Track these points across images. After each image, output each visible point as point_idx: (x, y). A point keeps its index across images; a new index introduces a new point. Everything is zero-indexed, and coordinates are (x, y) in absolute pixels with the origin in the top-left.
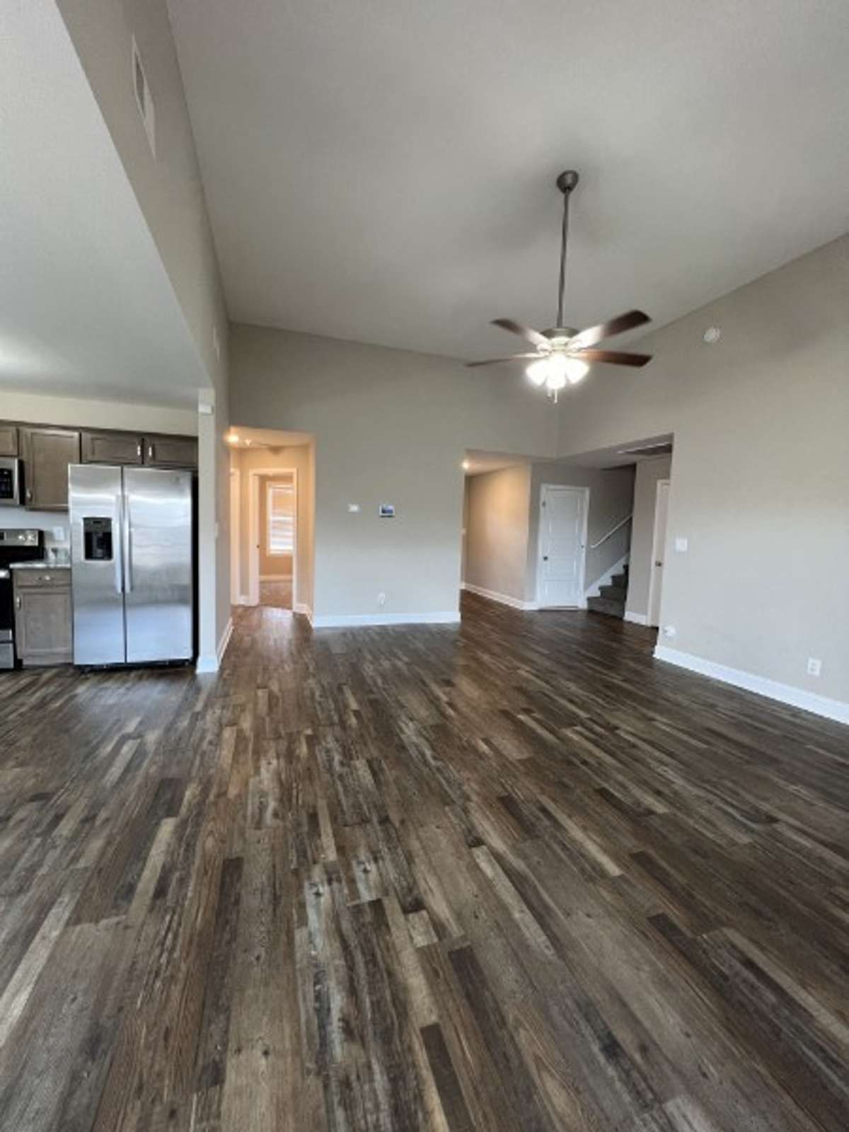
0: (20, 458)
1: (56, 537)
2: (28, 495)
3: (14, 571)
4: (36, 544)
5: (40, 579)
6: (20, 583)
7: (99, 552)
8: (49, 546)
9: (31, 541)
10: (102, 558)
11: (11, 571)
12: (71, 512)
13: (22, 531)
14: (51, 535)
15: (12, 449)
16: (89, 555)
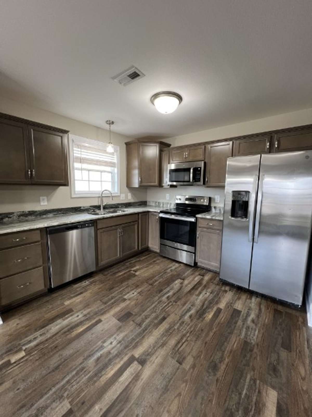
0: (205, 161)
1: (216, 201)
2: (206, 180)
3: (197, 218)
4: (208, 204)
5: (208, 224)
6: (199, 225)
7: (240, 213)
8: (213, 205)
9: (206, 203)
10: (241, 217)
11: (196, 218)
12: (226, 188)
13: (202, 197)
14: (214, 199)
15: (201, 157)
16: (233, 214)
